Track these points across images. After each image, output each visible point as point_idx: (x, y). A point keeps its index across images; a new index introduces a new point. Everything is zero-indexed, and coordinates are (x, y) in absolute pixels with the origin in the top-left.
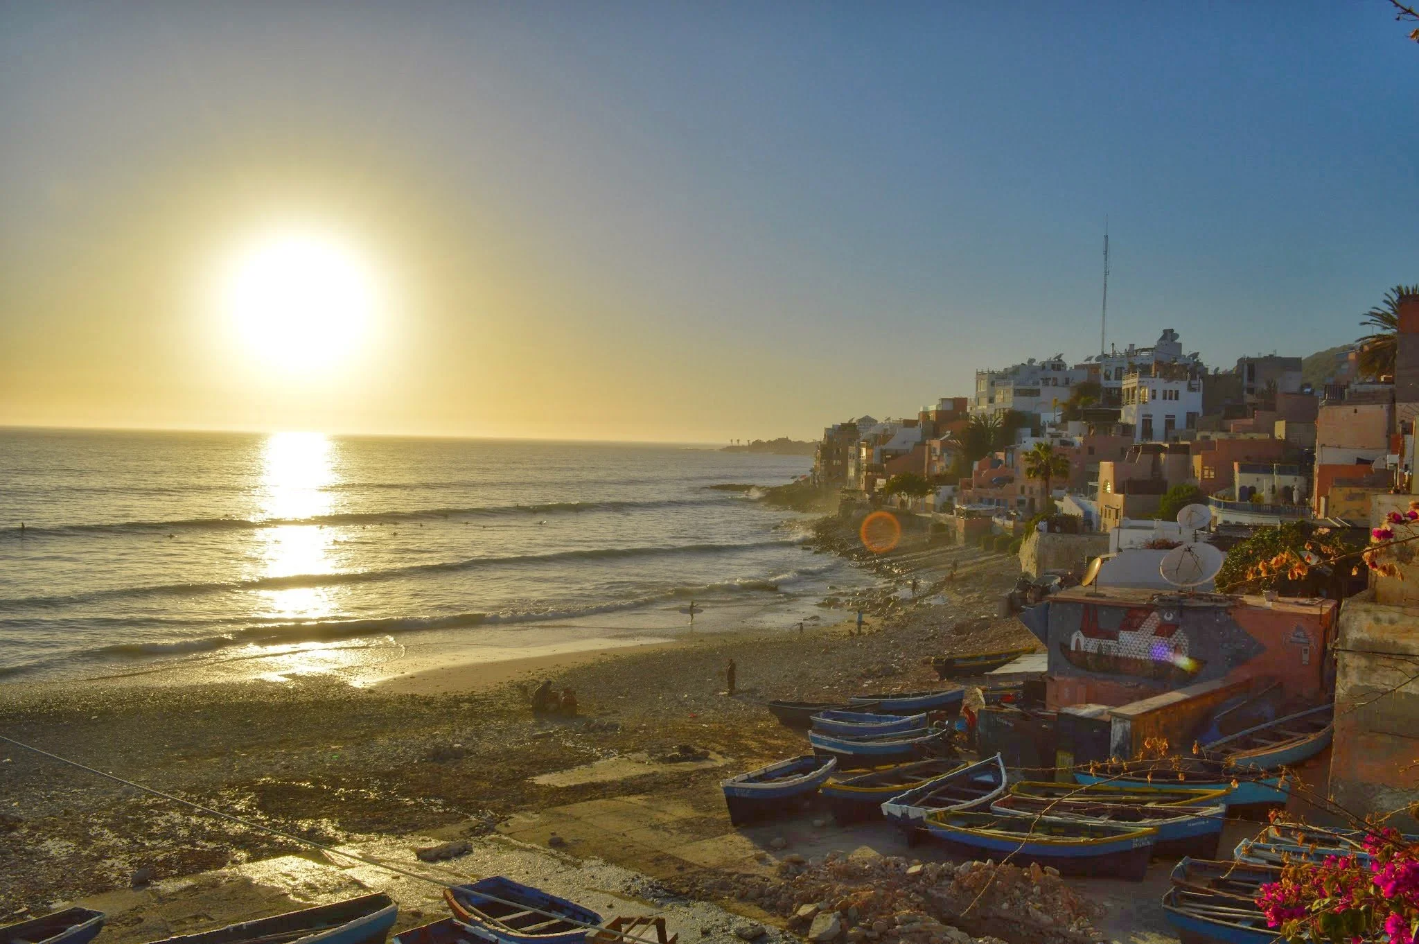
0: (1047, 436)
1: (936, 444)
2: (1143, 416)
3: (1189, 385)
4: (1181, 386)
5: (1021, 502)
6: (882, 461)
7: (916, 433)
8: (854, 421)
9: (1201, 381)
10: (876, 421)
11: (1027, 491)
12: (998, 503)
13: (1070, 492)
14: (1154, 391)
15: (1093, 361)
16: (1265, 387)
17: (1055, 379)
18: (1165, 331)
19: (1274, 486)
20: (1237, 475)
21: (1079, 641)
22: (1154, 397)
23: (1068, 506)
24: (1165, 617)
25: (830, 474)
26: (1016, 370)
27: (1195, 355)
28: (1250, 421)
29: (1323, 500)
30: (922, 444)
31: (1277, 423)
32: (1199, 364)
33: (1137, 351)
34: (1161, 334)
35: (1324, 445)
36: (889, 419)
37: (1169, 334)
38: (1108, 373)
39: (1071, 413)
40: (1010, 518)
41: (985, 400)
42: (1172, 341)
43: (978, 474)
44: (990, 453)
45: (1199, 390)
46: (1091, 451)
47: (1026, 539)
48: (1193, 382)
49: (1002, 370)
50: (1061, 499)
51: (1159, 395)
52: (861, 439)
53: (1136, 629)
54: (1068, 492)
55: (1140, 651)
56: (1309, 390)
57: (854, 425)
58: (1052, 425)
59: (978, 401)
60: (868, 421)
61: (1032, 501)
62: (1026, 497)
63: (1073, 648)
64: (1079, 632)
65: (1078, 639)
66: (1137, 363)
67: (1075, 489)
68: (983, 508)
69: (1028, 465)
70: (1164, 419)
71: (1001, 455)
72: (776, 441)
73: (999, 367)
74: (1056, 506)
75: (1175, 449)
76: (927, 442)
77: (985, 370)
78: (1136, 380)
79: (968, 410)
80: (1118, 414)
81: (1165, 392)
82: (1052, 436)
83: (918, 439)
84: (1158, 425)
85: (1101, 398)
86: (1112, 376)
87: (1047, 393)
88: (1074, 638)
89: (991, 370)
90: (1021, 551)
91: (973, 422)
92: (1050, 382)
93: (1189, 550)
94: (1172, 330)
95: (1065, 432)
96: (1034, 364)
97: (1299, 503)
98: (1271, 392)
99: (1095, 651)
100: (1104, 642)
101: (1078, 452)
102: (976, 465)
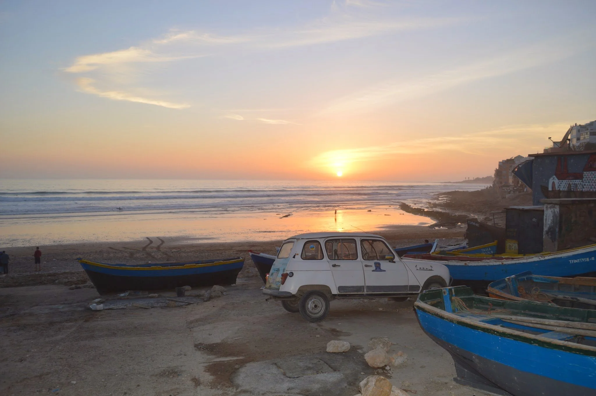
8: (513, 158)
63: (550, 189)
64: (554, 176)
65: (553, 183)
88: (551, 181)
99: (566, 189)
100: (572, 182)
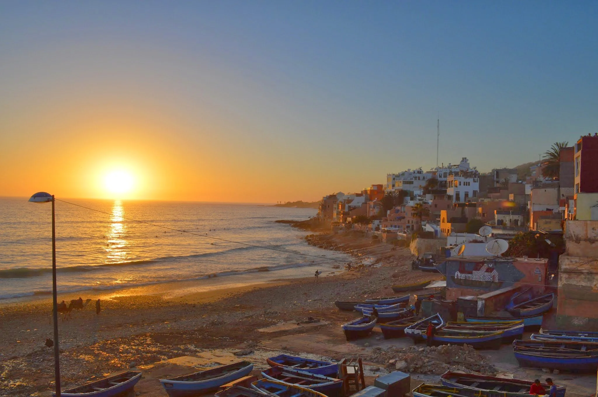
0: (417, 200)
1: (372, 203)
2: (456, 192)
3: (474, 180)
4: (471, 180)
5: (408, 227)
6: (349, 211)
7: (362, 199)
8: (335, 194)
9: (479, 179)
10: (344, 194)
11: (410, 222)
12: (399, 227)
13: (428, 223)
14: (460, 182)
15: (434, 170)
16: (504, 181)
17: (419, 178)
18: (463, 158)
19: (510, 220)
20: (496, 215)
22: (460, 185)
23: (428, 228)
24: (489, 266)
25: (325, 216)
26: (403, 174)
27: (475, 168)
28: (498, 194)
29: (535, 224)
30: (366, 203)
31: (510, 195)
32: (476, 171)
33: (452, 166)
34: (462, 159)
35: (534, 204)
36: (349, 193)
37: (464, 160)
38: (441, 175)
39: (426, 191)
40: (405, 233)
41: (391, 186)
42: (466, 162)
43: (390, 215)
44: (394, 207)
45: (478, 182)
46: (436, 206)
47: (413, 241)
48: (475, 178)
49: (397, 174)
50: (425, 225)
51: (462, 184)
52: (339, 201)
53: (479, 270)
54: (427, 222)
55: (480, 278)
56: (521, 182)
58: (419, 196)
59: (388, 185)
60: (341, 194)
61: (413, 226)
62: (410, 225)
63: (456, 278)
64: (458, 272)
66: (453, 171)
67: (430, 221)
68: (392, 229)
69: (413, 212)
70: (464, 193)
71: (398, 208)
72: (296, 202)
73: (396, 173)
74: (423, 228)
75: (471, 205)
76: (368, 202)
77: (391, 173)
78: (453, 178)
79: (384, 190)
80: (446, 191)
81: (464, 182)
82: (420, 200)
83: (364, 201)
84: (462, 196)
85: (438, 185)
86: (443, 176)
87: (416, 183)
88: (456, 274)
89: (393, 174)
90: (410, 246)
91: (386, 194)
92: (417, 179)
94: (466, 158)
95: (425, 199)
96: (410, 171)
97: (521, 226)
98: (506, 182)
99: (464, 278)
100: (467, 275)
101: (431, 206)
102: (389, 212)
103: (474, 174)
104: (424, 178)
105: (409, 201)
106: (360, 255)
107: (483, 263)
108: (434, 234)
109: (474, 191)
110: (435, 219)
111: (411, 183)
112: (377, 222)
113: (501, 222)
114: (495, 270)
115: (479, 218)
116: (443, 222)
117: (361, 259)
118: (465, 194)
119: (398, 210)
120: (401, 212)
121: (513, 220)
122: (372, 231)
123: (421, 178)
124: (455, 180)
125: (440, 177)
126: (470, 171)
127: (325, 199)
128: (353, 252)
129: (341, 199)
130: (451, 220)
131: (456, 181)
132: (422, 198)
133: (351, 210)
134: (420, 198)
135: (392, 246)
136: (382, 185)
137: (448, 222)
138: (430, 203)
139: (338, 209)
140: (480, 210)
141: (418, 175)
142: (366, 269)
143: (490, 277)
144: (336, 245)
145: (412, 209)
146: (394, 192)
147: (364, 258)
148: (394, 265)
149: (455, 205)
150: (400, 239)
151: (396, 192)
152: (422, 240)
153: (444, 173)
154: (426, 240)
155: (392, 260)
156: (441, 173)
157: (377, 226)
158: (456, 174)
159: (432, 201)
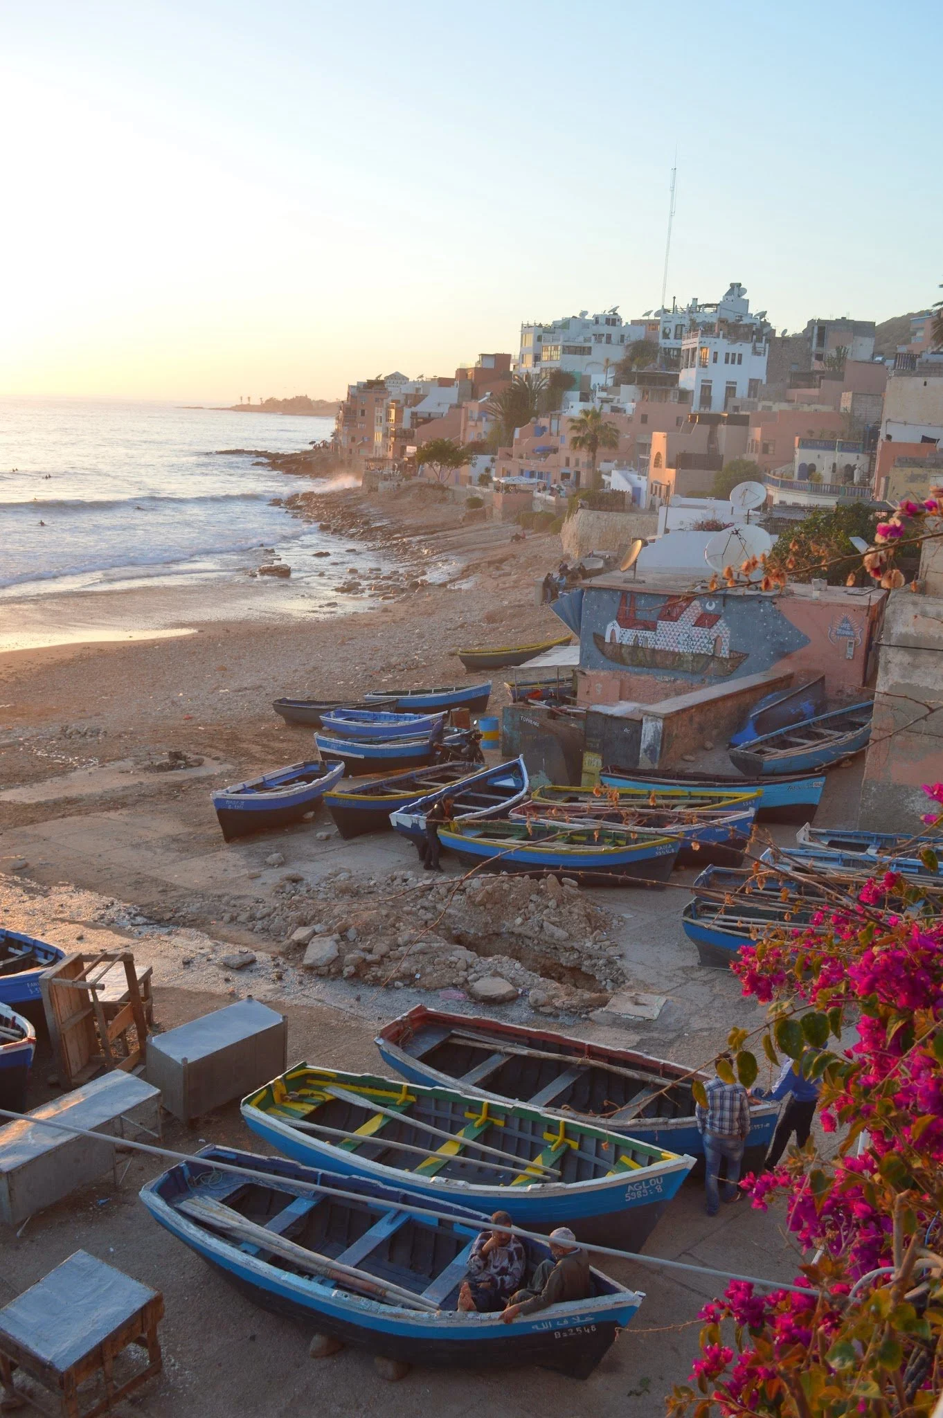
0: (597, 402)
1: (474, 407)
2: (703, 381)
3: (754, 348)
4: (745, 349)
5: (565, 476)
6: (412, 426)
7: (452, 394)
8: (382, 378)
9: (767, 344)
10: (408, 379)
11: (572, 462)
12: (541, 476)
13: (619, 467)
14: (716, 353)
15: (652, 317)
16: (834, 354)
17: (609, 337)
18: (732, 285)
19: (834, 465)
20: (797, 450)
21: (615, 632)
22: (715, 360)
23: (618, 481)
24: (707, 606)
25: (353, 440)
26: (566, 324)
27: (763, 314)
28: (814, 392)
29: (883, 480)
30: (459, 406)
31: (843, 394)
32: (767, 324)
33: (700, 306)
34: (729, 288)
35: (889, 420)
36: (422, 376)
37: (736, 289)
38: (667, 331)
39: (624, 374)
40: (553, 492)
41: (529, 359)
42: (739, 296)
43: (519, 442)
44: (533, 419)
45: (764, 355)
46: (644, 419)
47: (569, 517)
48: (758, 345)
49: (550, 323)
50: (609, 474)
51: (721, 358)
52: (390, 398)
53: (675, 619)
54: (616, 465)
55: (679, 643)
56: (880, 359)
57: (382, 383)
58: (604, 389)
59: (522, 356)
60: (397, 378)
61: (578, 474)
62: (571, 470)
63: (607, 640)
64: (615, 622)
65: (613, 631)
66: (700, 320)
67: (625, 463)
68: (523, 481)
69: (575, 434)
70: (725, 385)
71: (544, 421)
72: (293, 400)
73: (547, 321)
74: (604, 481)
75: (736, 420)
76: (465, 405)
77: (532, 323)
78: (697, 340)
79: (511, 369)
80: (676, 378)
81: (727, 354)
82: (603, 401)
83: (455, 401)
84: (718, 393)
85: (658, 359)
86: (672, 335)
87: (600, 352)
88: (609, 628)
89: (538, 323)
90: (563, 531)
91: (516, 382)
92: (604, 340)
93: (737, 533)
94: (740, 285)
95: (617, 397)
96: (587, 317)
97: (859, 484)
98: (841, 358)
99: (631, 643)
100: (641, 633)
101: (630, 420)
102: (517, 431)
103: (758, 332)
104: (623, 336)
105: (571, 404)
106: (426, 552)
107: (690, 599)
108: (628, 500)
109: (751, 380)
110: (637, 459)
111: (584, 351)
112: (483, 461)
113: (808, 471)
114: (721, 621)
115: (753, 457)
116: (657, 464)
117: (426, 564)
118: (727, 388)
119: (544, 429)
120: (551, 434)
121: (844, 465)
122: (468, 486)
123: (614, 339)
124: (702, 348)
125: (666, 336)
126: (746, 321)
127: (354, 390)
128: (410, 542)
129: (395, 392)
130: (681, 461)
131: (704, 350)
132: (611, 396)
133: (418, 425)
134: (604, 395)
135: (517, 529)
136: (509, 356)
137: (670, 466)
138: (629, 412)
139: (388, 420)
140: (757, 433)
141: (606, 330)
142: (430, 595)
143: (706, 641)
144: (366, 523)
145: (570, 425)
146: (538, 376)
147: (435, 563)
148: (507, 585)
149: (693, 418)
150: (538, 508)
151: (544, 375)
152: (592, 516)
153: (677, 326)
154: (604, 515)
155: (506, 568)
156: (667, 325)
157: (483, 472)
158: (708, 329)
159: (634, 405)
